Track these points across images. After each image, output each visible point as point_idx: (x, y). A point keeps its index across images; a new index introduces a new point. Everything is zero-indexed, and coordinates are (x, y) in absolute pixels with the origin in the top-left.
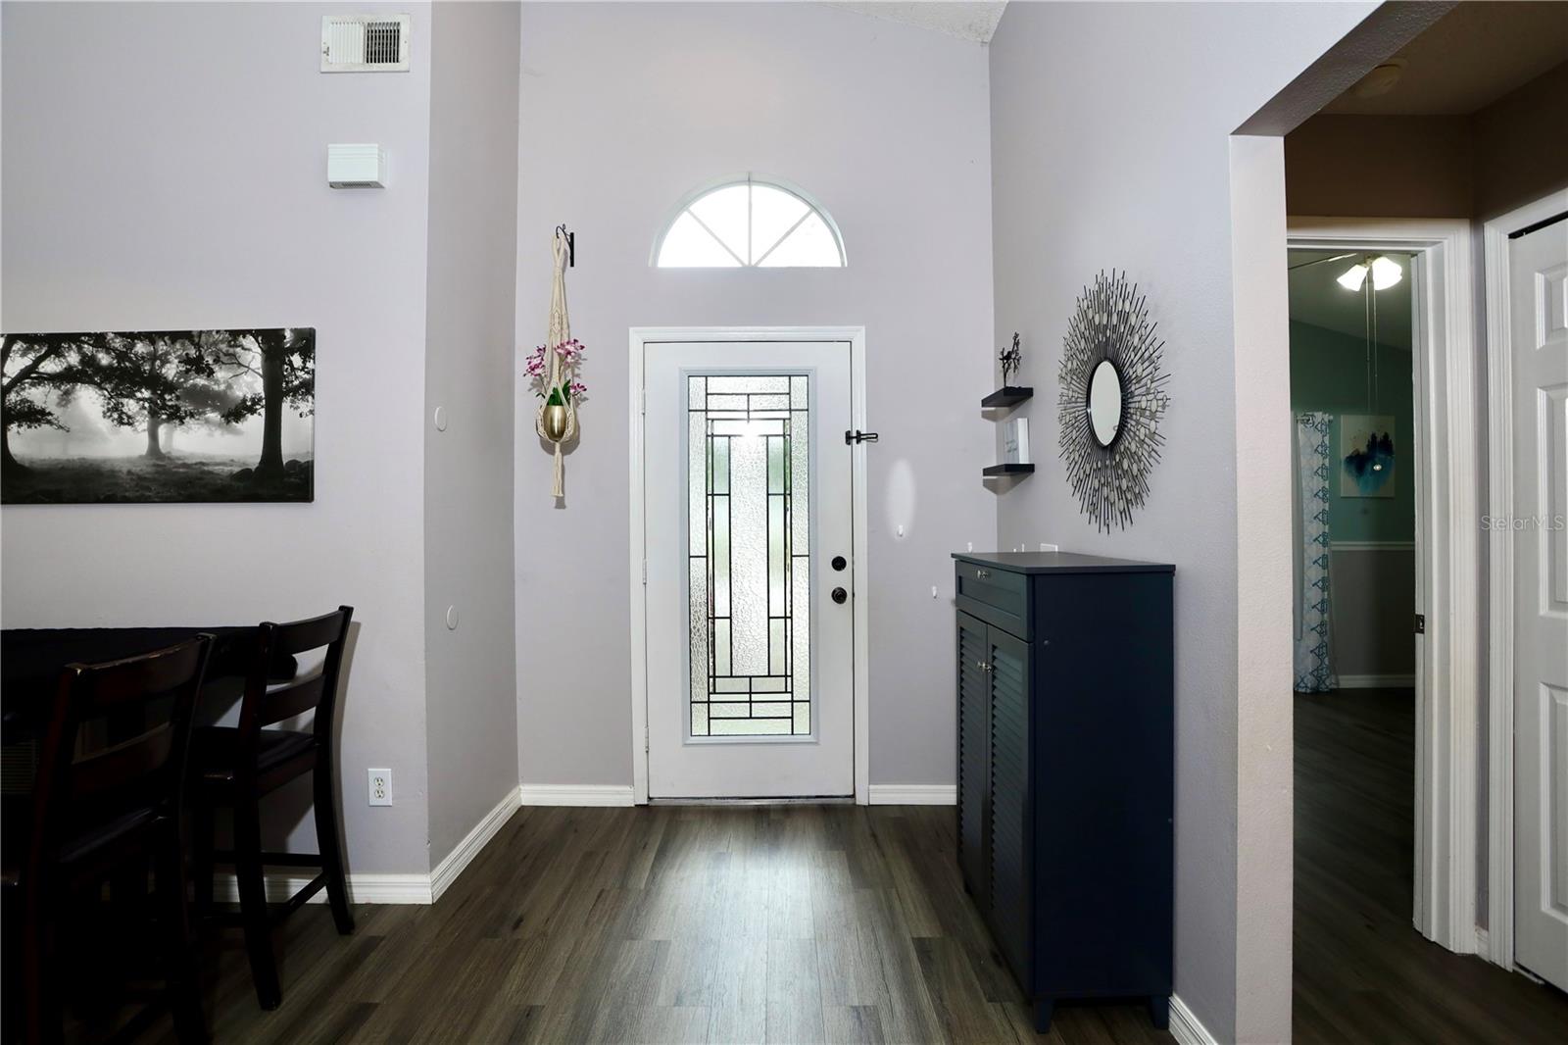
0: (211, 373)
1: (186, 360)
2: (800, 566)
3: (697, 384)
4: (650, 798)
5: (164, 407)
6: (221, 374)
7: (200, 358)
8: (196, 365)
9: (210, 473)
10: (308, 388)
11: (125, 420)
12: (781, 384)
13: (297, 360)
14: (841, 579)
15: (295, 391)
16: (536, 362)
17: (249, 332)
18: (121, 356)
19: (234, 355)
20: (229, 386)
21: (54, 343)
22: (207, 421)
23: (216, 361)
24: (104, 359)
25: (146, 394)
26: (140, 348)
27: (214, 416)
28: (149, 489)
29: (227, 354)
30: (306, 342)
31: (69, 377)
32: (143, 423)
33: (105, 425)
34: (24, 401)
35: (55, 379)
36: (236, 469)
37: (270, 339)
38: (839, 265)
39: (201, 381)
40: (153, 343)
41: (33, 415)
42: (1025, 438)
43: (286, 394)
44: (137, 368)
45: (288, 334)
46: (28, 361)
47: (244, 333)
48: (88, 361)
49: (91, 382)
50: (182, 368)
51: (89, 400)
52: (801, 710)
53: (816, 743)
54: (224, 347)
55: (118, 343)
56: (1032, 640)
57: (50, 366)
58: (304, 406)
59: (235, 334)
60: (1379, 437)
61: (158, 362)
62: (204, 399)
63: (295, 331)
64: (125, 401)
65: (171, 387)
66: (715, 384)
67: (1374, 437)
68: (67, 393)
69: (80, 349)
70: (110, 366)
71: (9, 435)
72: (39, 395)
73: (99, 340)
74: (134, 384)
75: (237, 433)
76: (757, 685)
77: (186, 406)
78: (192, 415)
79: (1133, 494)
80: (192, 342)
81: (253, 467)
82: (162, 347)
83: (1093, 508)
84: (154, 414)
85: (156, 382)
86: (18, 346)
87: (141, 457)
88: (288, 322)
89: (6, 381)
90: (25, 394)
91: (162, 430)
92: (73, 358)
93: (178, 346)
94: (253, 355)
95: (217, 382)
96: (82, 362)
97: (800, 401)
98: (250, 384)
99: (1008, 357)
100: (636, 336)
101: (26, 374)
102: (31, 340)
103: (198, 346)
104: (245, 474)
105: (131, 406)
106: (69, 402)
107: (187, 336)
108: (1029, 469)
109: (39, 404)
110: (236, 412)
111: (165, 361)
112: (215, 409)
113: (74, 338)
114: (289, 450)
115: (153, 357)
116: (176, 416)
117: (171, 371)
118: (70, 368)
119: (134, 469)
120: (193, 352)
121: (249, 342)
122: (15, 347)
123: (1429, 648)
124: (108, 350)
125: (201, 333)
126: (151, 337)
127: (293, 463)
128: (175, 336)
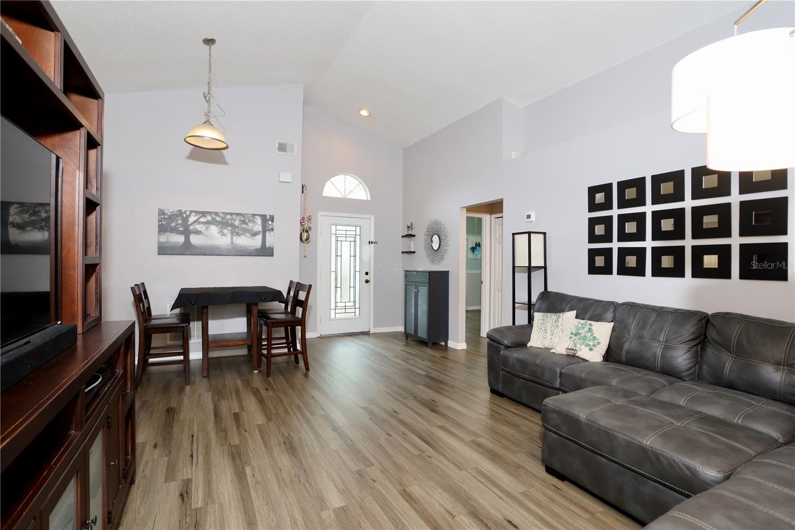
0: (247, 224)
1: (241, 221)
2: (358, 274)
3: (333, 227)
4: (321, 335)
5: (235, 232)
6: (250, 225)
7: (245, 220)
8: (244, 222)
9: (247, 249)
10: (272, 229)
11: (223, 235)
12: (354, 228)
13: (270, 222)
14: (367, 277)
15: (270, 230)
16: (302, 221)
17: (258, 215)
18: (223, 218)
19: (254, 220)
20: (252, 228)
21: (204, 214)
22: (247, 236)
23: (249, 221)
24: (218, 219)
25: (230, 228)
26: (228, 217)
27: (248, 235)
28: (230, 252)
29: (252, 220)
30: (272, 218)
31: (208, 223)
32: (229, 236)
33: (218, 236)
34: (195, 228)
35: (203, 223)
36: (254, 248)
37: (263, 217)
38: (366, 199)
39: (245, 226)
40: (232, 216)
41: (198, 232)
42: (412, 245)
43: (268, 230)
44: (227, 222)
45: (268, 216)
46: (196, 218)
47: (256, 215)
48: (214, 219)
49: (214, 224)
50: (240, 222)
51: (214, 229)
52: (357, 310)
53: (361, 318)
54: (251, 218)
55: (222, 215)
56: (429, 283)
57: (203, 220)
58: (272, 234)
59: (254, 215)
60: (478, 243)
61: (233, 221)
62: (246, 231)
63: (269, 215)
64: (224, 230)
65: (236, 227)
66: (338, 228)
67: (476, 243)
68: (207, 227)
69: (211, 216)
70: (220, 221)
71: (190, 237)
72: (199, 227)
73: (217, 214)
74: (227, 226)
75: (255, 239)
76: (347, 304)
77: (241, 232)
78: (242, 234)
79: (442, 258)
80: (242, 215)
81: (259, 248)
82: (234, 217)
83: (432, 261)
84: (232, 233)
85: (232, 226)
86: (193, 214)
87: (228, 244)
88: (268, 213)
89: (189, 223)
90: (195, 227)
91: (234, 238)
92: (209, 218)
93: (238, 217)
94: (259, 220)
95: (249, 227)
96: (212, 219)
97: (358, 233)
98: (258, 227)
99: (409, 227)
100: (320, 214)
101: (195, 221)
102: (197, 212)
103: (244, 217)
104: (257, 249)
105: (225, 231)
106: (208, 229)
107: (241, 214)
108: (414, 252)
109: (199, 229)
110: (254, 234)
111: (235, 221)
112: (249, 233)
113: (210, 213)
114: (268, 244)
115: (232, 219)
116: (238, 234)
117: (237, 223)
118: (208, 221)
119: (227, 248)
120: (243, 219)
121: (258, 217)
122: (192, 214)
123: (483, 286)
124: (219, 217)
125: (245, 214)
126: (231, 214)
127: (269, 247)
128: (238, 214)
